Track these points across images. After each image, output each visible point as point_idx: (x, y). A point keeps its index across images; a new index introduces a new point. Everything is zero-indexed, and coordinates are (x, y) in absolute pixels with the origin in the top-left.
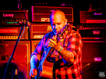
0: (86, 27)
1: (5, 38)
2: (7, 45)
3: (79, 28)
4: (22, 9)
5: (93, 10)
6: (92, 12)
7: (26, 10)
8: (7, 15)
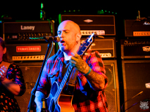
0: (134, 42)
1: (23, 59)
2: (26, 68)
3: (123, 44)
4: (45, 19)
5: (143, 19)
6: (142, 21)
7: (51, 20)
8: (26, 28)
